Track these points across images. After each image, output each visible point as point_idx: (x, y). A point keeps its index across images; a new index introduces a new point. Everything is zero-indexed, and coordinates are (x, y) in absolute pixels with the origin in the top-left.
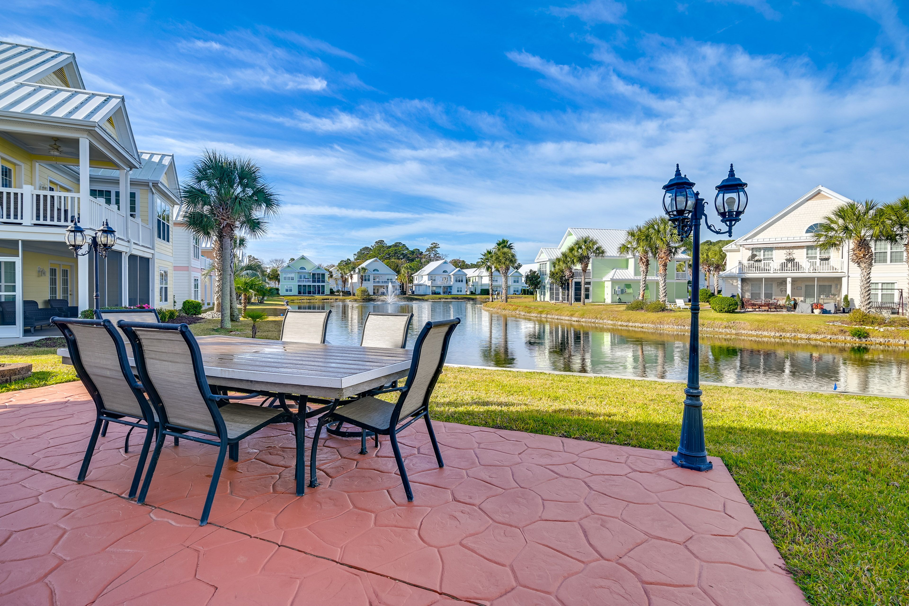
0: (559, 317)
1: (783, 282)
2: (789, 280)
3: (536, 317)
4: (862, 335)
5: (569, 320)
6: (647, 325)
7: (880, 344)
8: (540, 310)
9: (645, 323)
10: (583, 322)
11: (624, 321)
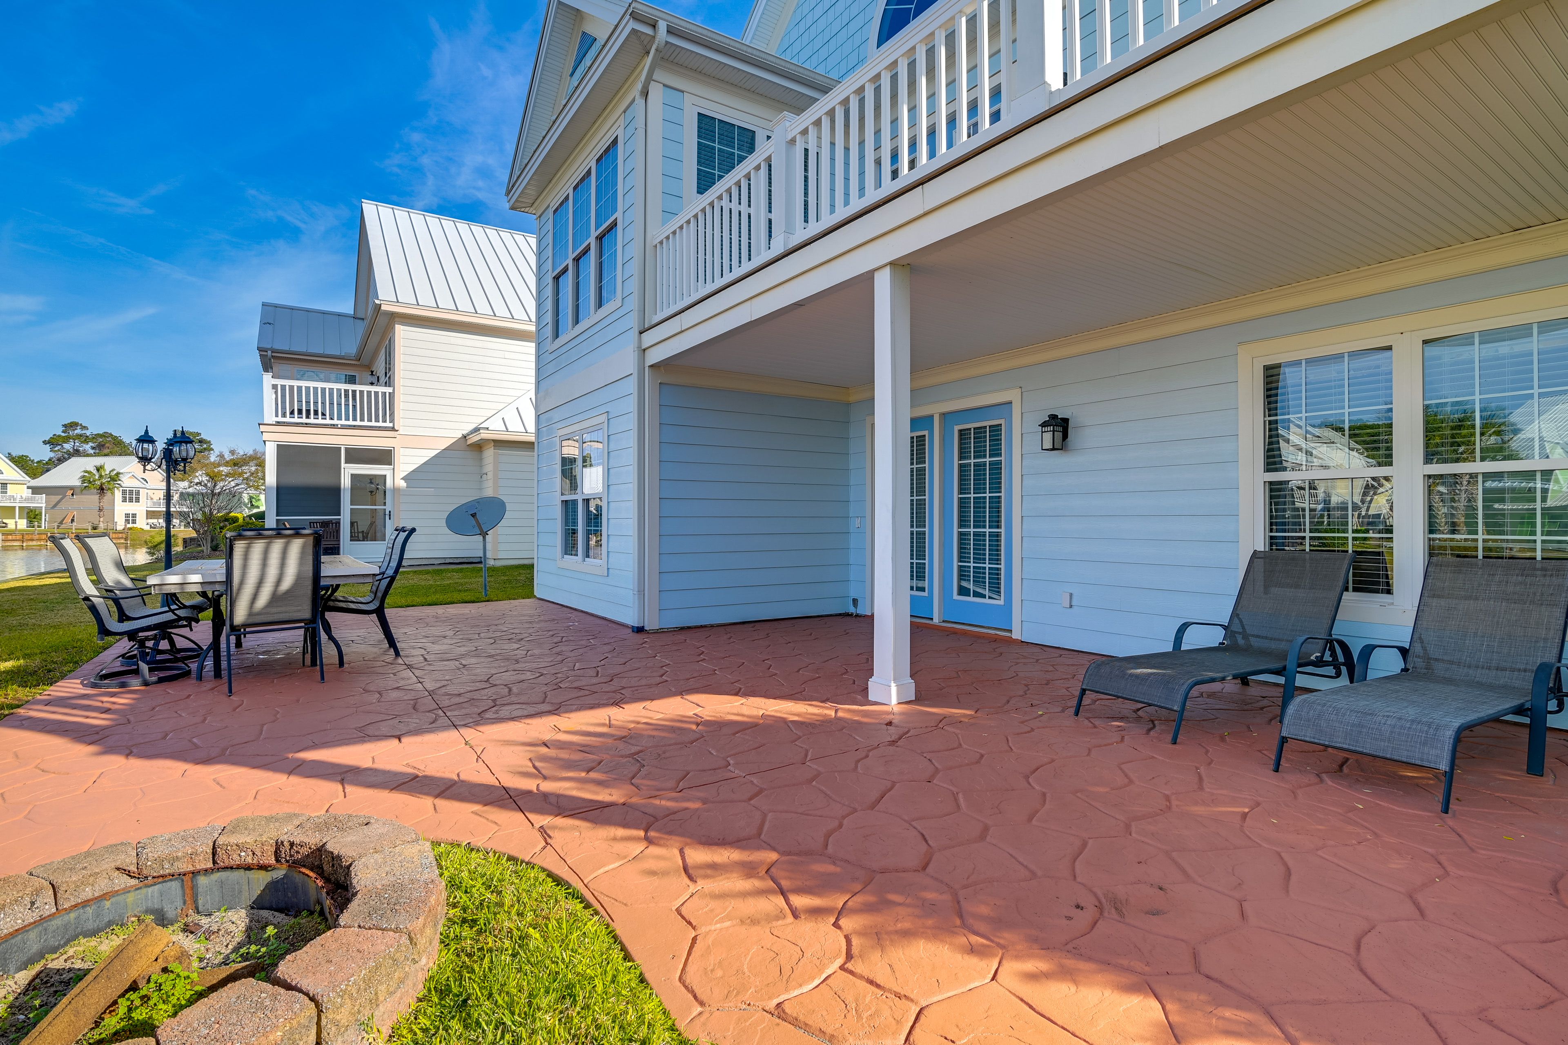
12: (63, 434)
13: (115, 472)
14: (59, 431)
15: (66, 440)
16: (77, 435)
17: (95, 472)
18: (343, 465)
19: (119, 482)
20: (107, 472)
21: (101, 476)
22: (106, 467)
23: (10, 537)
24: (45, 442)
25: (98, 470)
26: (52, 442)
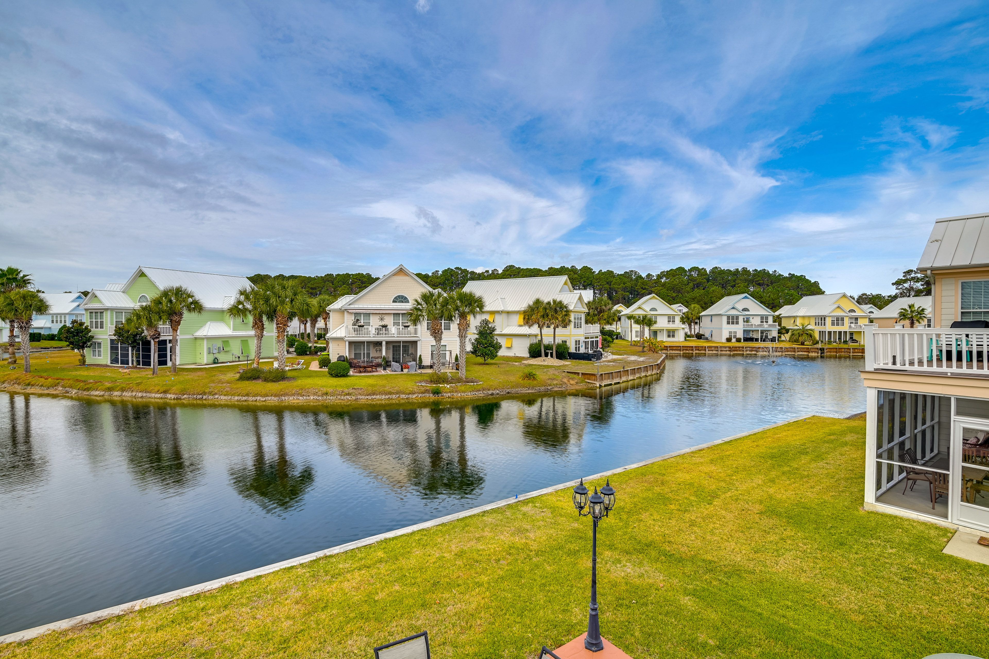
0: (144, 395)
1: (379, 344)
2: (384, 343)
3: (103, 396)
4: (436, 392)
5: (162, 398)
6: (270, 398)
7: (449, 397)
8: (108, 385)
9: (267, 396)
10: (184, 399)
11: (242, 396)
12: (904, 278)
13: (921, 309)
14: (901, 277)
15: (905, 281)
16: (912, 278)
17: (908, 309)
18: (953, 417)
19: (924, 315)
20: (916, 309)
21: (912, 312)
22: (915, 306)
23: (856, 350)
24: (893, 284)
25: (910, 307)
26: (898, 283)
